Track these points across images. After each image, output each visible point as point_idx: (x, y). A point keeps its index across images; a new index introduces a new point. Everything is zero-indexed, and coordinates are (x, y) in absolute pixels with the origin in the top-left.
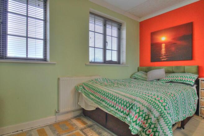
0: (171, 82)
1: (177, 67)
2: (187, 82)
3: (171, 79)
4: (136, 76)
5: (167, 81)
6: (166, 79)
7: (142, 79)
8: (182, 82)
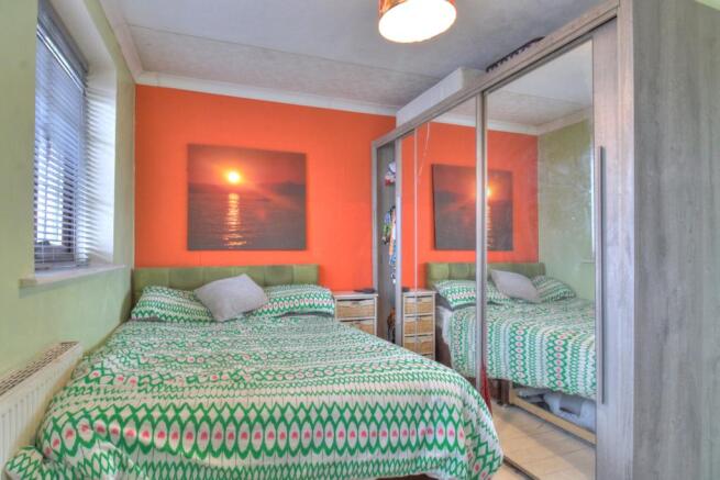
0: (290, 314)
1: (273, 267)
2: (325, 310)
3: (287, 307)
4: (156, 310)
5: (280, 313)
6: (276, 309)
7: (186, 317)
8: (313, 309)
